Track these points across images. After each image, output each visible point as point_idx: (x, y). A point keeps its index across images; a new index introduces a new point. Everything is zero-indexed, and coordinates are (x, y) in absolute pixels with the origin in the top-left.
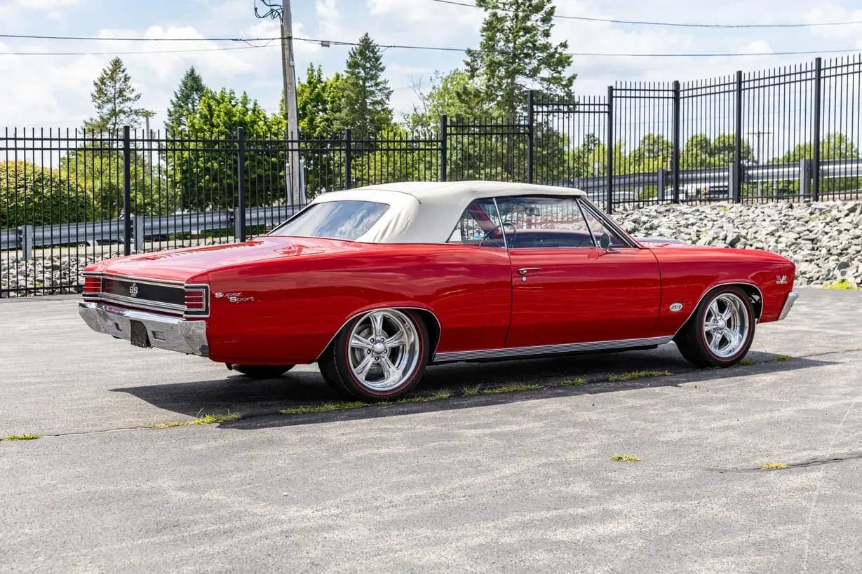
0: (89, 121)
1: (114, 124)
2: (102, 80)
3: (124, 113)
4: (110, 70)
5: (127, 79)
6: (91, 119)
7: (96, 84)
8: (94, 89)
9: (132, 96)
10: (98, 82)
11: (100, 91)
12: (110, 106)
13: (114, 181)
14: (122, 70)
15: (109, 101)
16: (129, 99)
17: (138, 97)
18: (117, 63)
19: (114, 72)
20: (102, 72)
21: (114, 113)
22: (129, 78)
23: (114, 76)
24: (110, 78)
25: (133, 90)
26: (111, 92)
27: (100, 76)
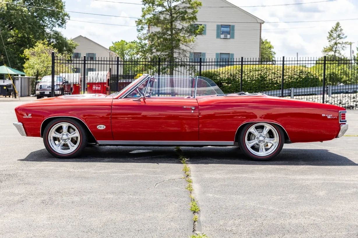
0: (326, 47)
1: (336, 48)
2: (332, 32)
3: (340, 43)
4: (335, 27)
5: (341, 30)
6: (327, 47)
7: (329, 33)
8: (328, 35)
9: (344, 37)
10: (330, 32)
11: (330, 35)
12: (335, 41)
13: (334, 71)
14: (340, 26)
15: (334, 39)
16: (342, 38)
17: (346, 37)
18: (338, 24)
19: (336, 27)
20: (332, 28)
21: (336, 44)
22: (343, 30)
23: (336, 29)
24: (335, 30)
25: (344, 34)
26: (335, 35)
27: (331, 30)
